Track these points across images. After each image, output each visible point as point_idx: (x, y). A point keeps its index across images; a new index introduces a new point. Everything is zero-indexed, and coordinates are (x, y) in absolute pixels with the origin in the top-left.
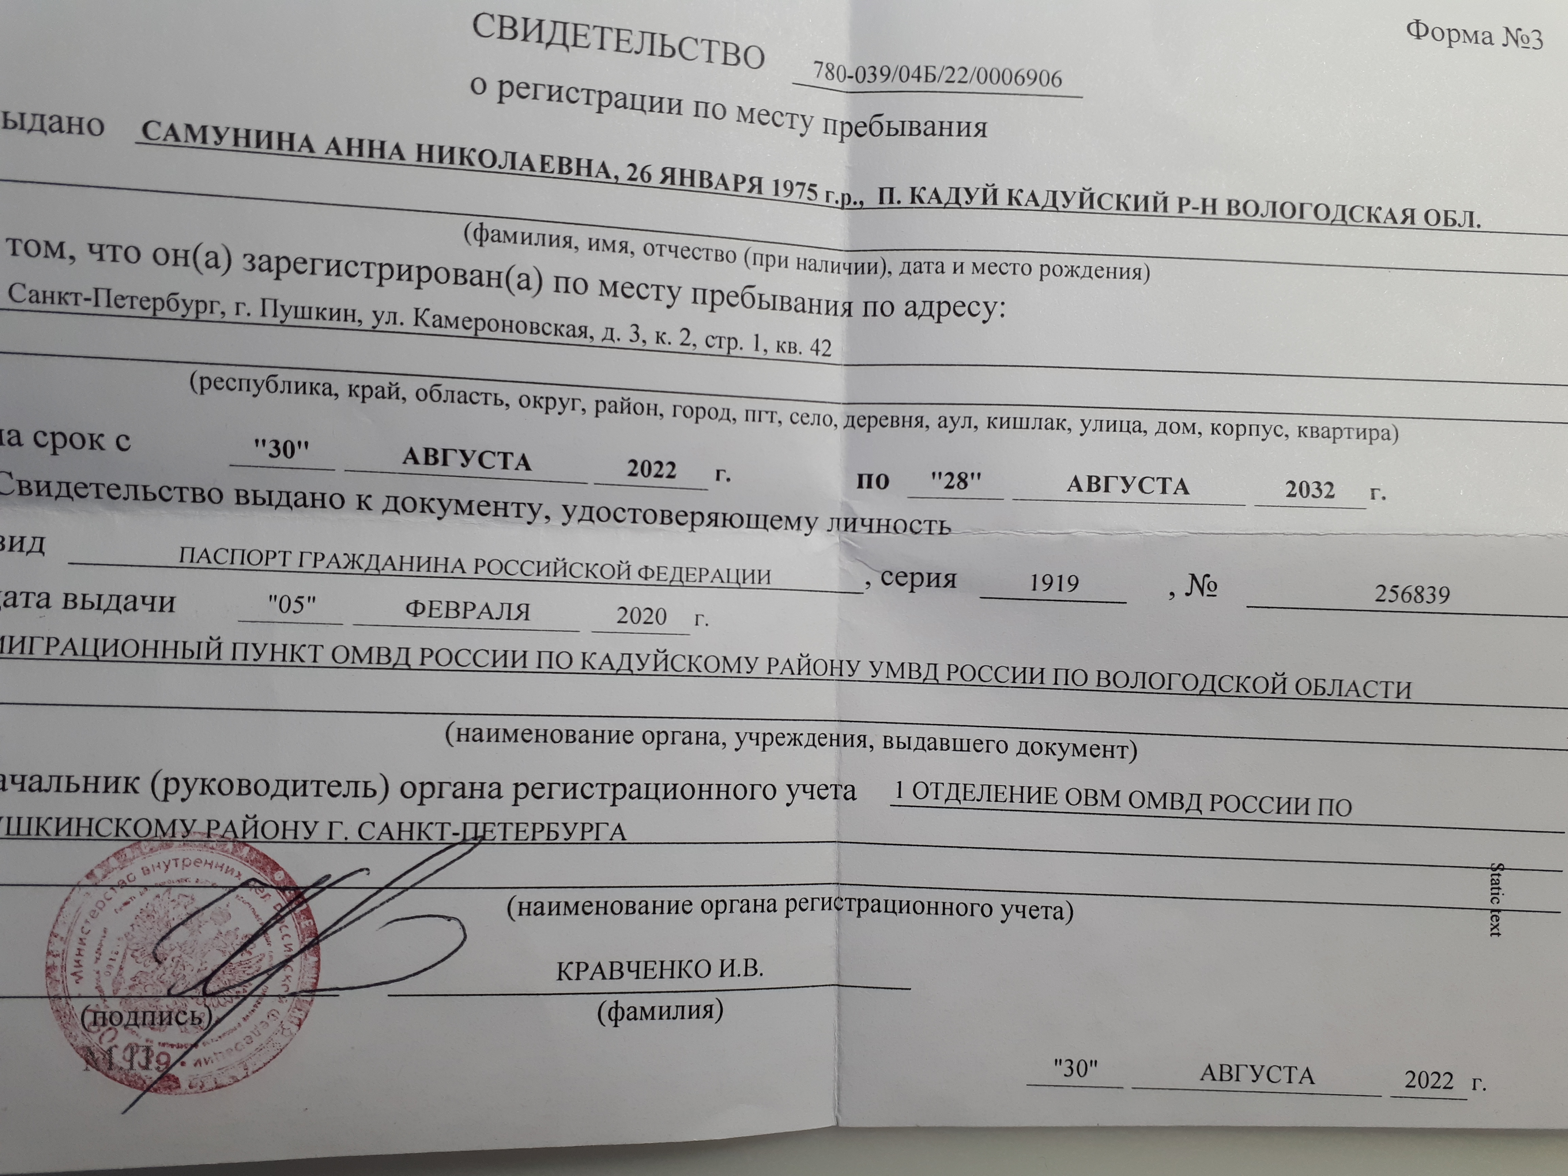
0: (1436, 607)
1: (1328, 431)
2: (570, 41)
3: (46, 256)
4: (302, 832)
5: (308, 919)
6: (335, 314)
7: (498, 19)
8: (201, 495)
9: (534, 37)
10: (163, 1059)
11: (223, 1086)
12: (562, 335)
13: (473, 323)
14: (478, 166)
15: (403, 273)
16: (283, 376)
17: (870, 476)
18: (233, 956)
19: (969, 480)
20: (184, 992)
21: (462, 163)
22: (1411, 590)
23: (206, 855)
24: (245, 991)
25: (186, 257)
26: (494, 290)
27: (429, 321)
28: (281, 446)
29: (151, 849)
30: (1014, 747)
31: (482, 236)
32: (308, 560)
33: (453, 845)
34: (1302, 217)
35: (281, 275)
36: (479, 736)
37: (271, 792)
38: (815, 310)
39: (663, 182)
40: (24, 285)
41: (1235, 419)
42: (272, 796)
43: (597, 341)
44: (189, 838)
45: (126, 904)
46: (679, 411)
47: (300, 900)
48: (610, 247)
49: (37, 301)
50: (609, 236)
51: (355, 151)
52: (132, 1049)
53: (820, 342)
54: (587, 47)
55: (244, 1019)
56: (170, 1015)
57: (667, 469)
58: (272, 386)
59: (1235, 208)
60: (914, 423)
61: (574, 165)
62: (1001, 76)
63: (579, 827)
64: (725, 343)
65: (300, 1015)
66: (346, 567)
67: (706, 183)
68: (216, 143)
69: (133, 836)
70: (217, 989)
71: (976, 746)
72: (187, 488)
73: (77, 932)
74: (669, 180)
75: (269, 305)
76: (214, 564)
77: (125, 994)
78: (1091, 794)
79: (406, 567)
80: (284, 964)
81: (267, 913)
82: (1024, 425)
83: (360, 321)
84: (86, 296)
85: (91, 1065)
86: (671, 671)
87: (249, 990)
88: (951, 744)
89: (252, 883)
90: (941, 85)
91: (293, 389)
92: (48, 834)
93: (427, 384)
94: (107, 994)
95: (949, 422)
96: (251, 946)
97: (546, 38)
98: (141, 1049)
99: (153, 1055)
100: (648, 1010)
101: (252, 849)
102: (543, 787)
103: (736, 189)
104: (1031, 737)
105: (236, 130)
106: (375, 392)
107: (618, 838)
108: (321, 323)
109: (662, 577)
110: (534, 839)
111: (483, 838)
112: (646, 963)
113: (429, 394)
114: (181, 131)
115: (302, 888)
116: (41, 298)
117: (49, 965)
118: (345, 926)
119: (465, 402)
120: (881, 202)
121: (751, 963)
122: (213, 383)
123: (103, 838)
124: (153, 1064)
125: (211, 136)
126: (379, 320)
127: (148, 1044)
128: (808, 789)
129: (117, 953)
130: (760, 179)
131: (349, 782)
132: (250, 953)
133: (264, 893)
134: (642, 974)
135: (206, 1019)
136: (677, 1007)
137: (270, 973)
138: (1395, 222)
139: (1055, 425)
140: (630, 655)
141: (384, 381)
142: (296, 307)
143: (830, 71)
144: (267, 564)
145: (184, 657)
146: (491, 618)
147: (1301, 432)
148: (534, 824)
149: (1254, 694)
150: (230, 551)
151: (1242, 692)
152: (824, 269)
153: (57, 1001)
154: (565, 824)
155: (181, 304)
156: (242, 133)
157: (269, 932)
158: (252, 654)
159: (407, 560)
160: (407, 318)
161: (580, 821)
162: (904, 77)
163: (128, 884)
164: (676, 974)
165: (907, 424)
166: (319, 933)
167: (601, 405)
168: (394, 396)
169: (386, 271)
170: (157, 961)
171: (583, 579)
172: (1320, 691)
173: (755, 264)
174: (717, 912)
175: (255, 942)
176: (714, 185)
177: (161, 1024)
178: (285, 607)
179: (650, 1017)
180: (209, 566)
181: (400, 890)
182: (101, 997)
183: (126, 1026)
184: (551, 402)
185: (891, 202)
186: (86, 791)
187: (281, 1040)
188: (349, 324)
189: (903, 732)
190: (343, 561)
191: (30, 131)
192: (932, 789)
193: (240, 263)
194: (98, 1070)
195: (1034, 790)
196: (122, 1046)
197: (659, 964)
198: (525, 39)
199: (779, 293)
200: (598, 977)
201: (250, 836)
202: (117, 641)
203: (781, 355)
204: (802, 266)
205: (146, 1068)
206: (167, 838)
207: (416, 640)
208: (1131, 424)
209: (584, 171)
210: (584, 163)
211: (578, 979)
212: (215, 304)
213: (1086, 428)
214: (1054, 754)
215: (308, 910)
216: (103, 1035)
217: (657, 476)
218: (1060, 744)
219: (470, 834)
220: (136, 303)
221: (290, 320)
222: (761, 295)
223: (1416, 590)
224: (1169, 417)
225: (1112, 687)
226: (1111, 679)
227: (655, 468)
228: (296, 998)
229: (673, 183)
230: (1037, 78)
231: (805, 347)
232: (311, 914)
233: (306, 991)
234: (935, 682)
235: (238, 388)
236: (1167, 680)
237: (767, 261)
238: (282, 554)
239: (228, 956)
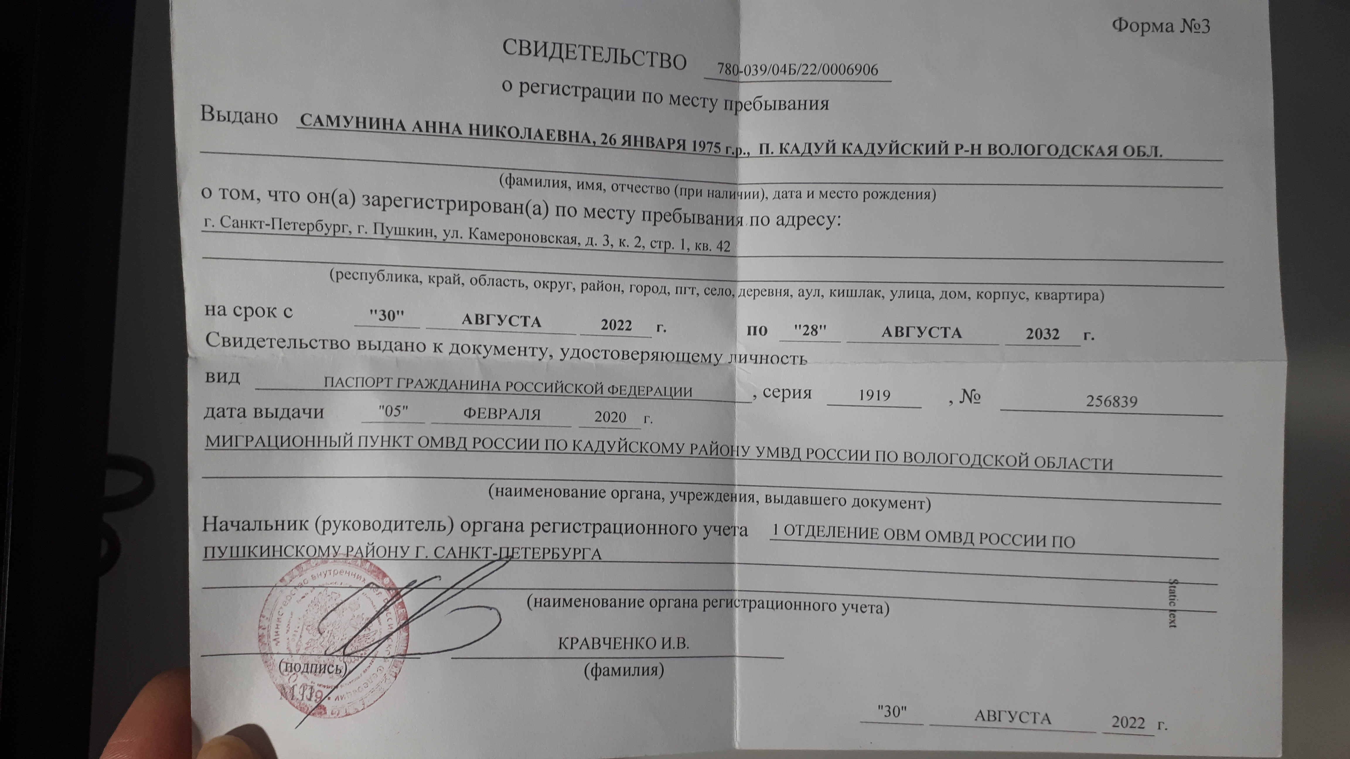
0: (1128, 409)
1: (1056, 295)
2: (564, 55)
3: (243, 199)
4: (400, 553)
5: (403, 608)
6: (420, 232)
7: (518, 43)
8: (336, 344)
9: (541, 53)
10: (319, 694)
11: (350, 715)
12: (561, 243)
13: (506, 236)
14: (507, 137)
15: (462, 206)
16: (387, 270)
17: (755, 328)
18: (360, 631)
19: (818, 330)
20: (333, 653)
21: (498, 135)
22: (1111, 399)
23: (346, 568)
24: (365, 654)
25: (327, 198)
26: (518, 215)
27: (478, 235)
28: (386, 314)
29: (316, 564)
30: (850, 502)
31: (511, 182)
32: (403, 384)
33: (493, 561)
34: (1039, 154)
35: (386, 208)
36: (510, 493)
37: (382, 528)
38: (720, 222)
39: (624, 144)
40: (230, 217)
41: (992, 289)
42: (383, 531)
43: (583, 246)
44: (337, 557)
45: (303, 597)
46: (634, 288)
47: (398, 596)
48: (590, 186)
49: (238, 226)
50: (590, 179)
51: (431, 129)
52: (304, 686)
53: (723, 243)
54: (575, 59)
55: (364, 672)
56: (325, 667)
57: (626, 325)
58: (381, 277)
59: (994, 150)
60: (783, 293)
61: (567, 135)
62: (838, 69)
63: (572, 551)
64: (663, 245)
65: (395, 670)
66: (426, 387)
67: (650, 145)
68: (345, 126)
69: (306, 556)
70: (351, 652)
71: (823, 501)
72: (328, 340)
73: (276, 615)
74: (627, 143)
75: (379, 227)
76: (346, 388)
77: (302, 653)
78: (901, 532)
79: (464, 387)
80: (388, 637)
81: (380, 605)
82: (854, 295)
83: (435, 236)
84: (266, 223)
85: (284, 696)
86: (629, 452)
87: (368, 653)
88: (809, 500)
89: (371, 585)
90: (799, 77)
91: (394, 279)
92: (255, 556)
93: (477, 275)
94: (293, 652)
95: (805, 293)
96: (370, 625)
97: (549, 53)
98: (309, 687)
99: (314, 692)
100: (616, 670)
101: (371, 564)
102: (549, 525)
103: (669, 148)
104: (861, 495)
105: (358, 118)
106: (445, 280)
107: (596, 558)
108: (411, 238)
109: (623, 392)
110: (544, 558)
111: (512, 557)
112: (615, 639)
113: (478, 281)
114: (324, 121)
115: (400, 588)
116: (240, 225)
117: (260, 634)
118: (425, 613)
119: (501, 285)
120: (761, 153)
121: (681, 640)
122: (344, 276)
123: (289, 558)
124: (314, 698)
125: (343, 122)
126: (447, 236)
127: (312, 685)
128: (717, 528)
129: (298, 627)
130: (684, 141)
131: (429, 522)
132: (370, 630)
133: (377, 593)
134: (612, 646)
135: (343, 671)
136: (635, 668)
137: (380, 642)
138: (1103, 155)
139: (874, 294)
140: (603, 442)
141: (451, 273)
142: (396, 228)
143: (728, 69)
144: (377, 386)
145: (331, 446)
146: (516, 418)
147: (1037, 296)
148: (544, 549)
149: (1007, 467)
150: (355, 379)
151: (999, 466)
152: (725, 197)
153: (265, 656)
154: (563, 549)
155: (324, 227)
156: (361, 120)
157: (380, 616)
158: (370, 442)
159: (464, 383)
160: (465, 233)
161: (572, 547)
162: (776, 71)
163: (304, 585)
164: (634, 646)
165: (778, 294)
166: (409, 617)
167: (585, 286)
168: (457, 282)
169: (451, 205)
170: (320, 633)
171: (574, 394)
172: (1051, 465)
173: (681, 194)
174: (660, 607)
175: (373, 623)
176: (655, 146)
177: (320, 672)
178: (389, 413)
179: (618, 674)
180: (343, 388)
181: (460, 590)
182: (289, 654)
183: (302, 672)
184: (554, 285)
185: (767, 152)
186: (277, 529)
187: (385, 686)
188: (429, 238)
189: (779, 493)
190: (425, 384)
191: (234, 122)
192: (797, 529)
193: (360, 201)
194: (287, 699)
195: (863, 530)
196: (299, 685)
197: (623, 639)
198: (536, 55)
199: (697, 212)
200: (584, 647)
201: (370, 556)
202: (289, 437)
203: (698, 252)
204: (711, 195)
205: (310, 700)
206: (325, 557)
207: (471, 433)
208: (924, 292)
209: (574, 139)
210: (574, 134)
211: (572, 648)
212: (345, 227)
213: (894, 296)
214: (876, 506)
215: (402, 602)
216: (290, 677)
217: (619, 329)
218: (881, 500)
219: (504, 554)
220: (297, 226)
221: (392, 236)
222: (685, 215)
223: (1114, 398)
224: (949, 288)
225: (914, 462)
226: (913, 457)
227: (619, 325)
228: (394, 659)
229: (630, 145)
230: (862, 69)
231: (713, 246)
232: (404, 606)
233: (400, 655)
234: (799, 460)
235: (360, 278)
236: (949, 458)
237: (689, 193)
238: (387, 380)
239: (358, 631)
